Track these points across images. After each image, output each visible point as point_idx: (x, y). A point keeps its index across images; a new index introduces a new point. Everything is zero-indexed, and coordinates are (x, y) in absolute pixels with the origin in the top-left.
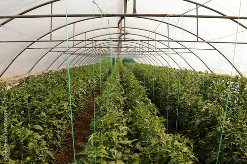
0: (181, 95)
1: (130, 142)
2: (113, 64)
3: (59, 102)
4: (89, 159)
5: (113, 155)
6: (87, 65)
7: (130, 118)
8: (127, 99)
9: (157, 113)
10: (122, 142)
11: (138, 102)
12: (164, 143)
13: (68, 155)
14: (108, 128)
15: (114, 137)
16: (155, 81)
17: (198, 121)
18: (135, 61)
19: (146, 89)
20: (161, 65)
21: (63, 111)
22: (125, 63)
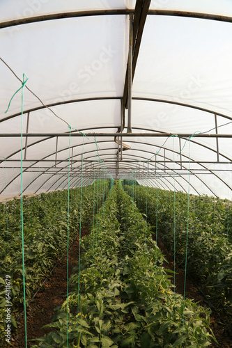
0: (199, 234)
1: (123, 306)
2: (110, 187)
3: (32, 242)
4: (62, 335)
5: (97, 328)
6: (74, 188)
7: (126, 269)
8: (124, 240)
9: (164, 261)
10: (111, 306)
11: (138, 245)
12: (169, 310)
13: (40, 319)
14: (93, 286)
15: (98, 303)
16: (165, 213)
17: (221, 274)
18: (139, 183)
19: (150, 227)
20: (173, 190)
21: (36, 256)
22: (126, 185)
